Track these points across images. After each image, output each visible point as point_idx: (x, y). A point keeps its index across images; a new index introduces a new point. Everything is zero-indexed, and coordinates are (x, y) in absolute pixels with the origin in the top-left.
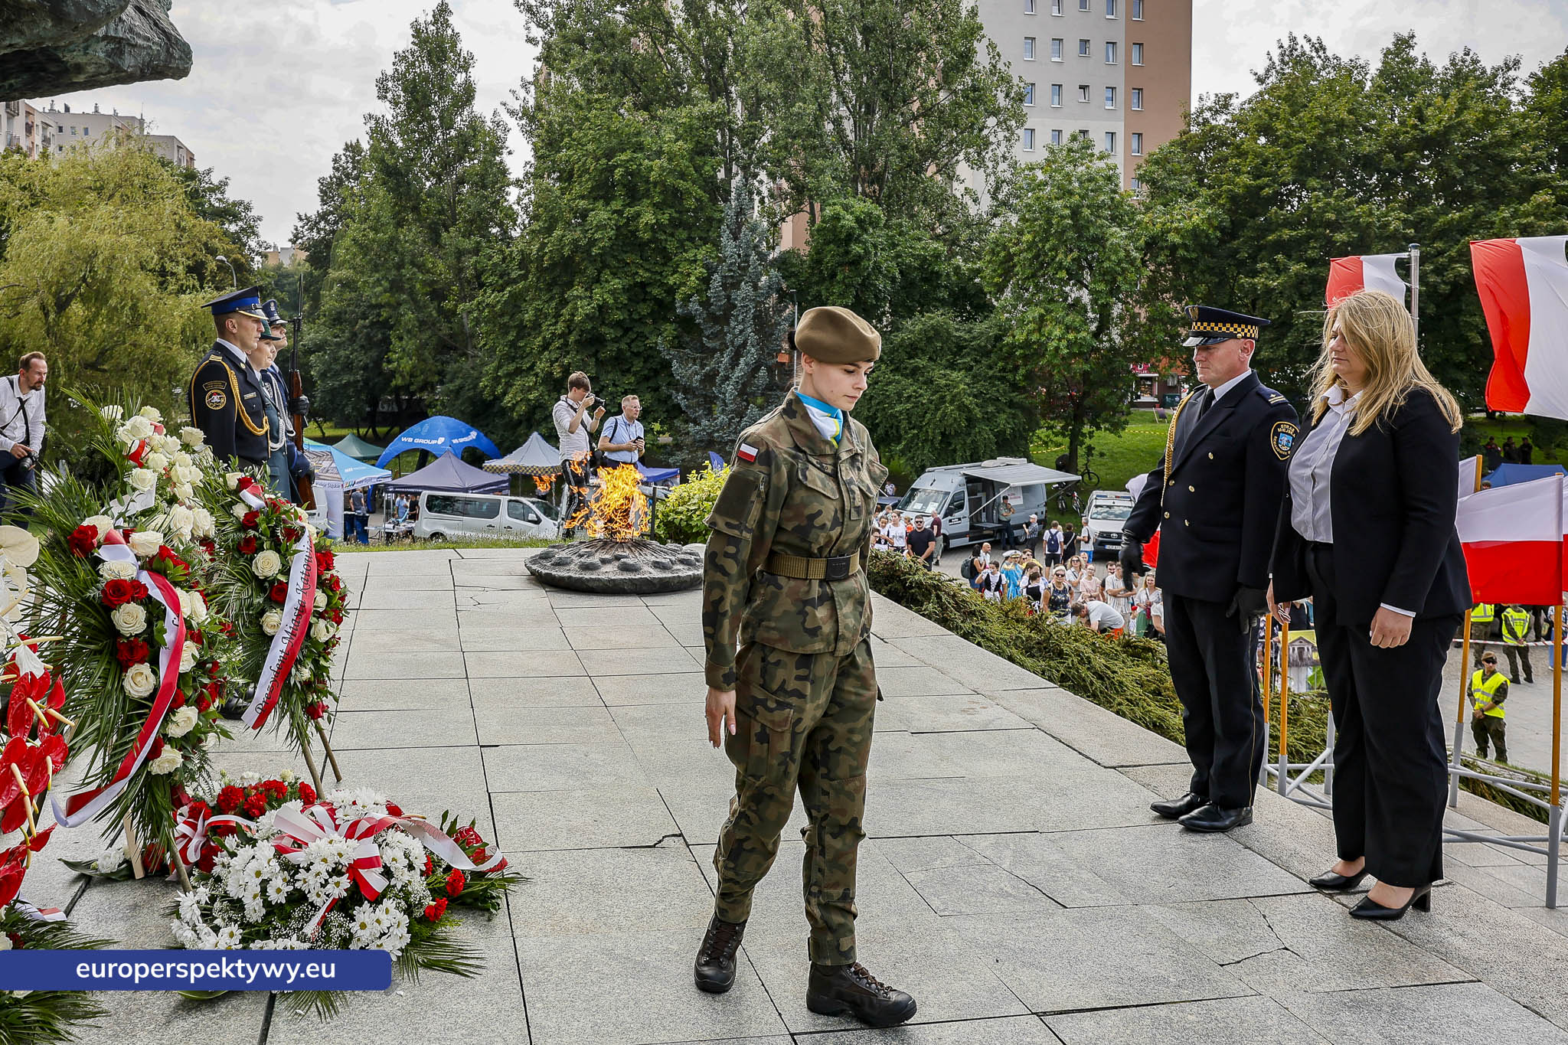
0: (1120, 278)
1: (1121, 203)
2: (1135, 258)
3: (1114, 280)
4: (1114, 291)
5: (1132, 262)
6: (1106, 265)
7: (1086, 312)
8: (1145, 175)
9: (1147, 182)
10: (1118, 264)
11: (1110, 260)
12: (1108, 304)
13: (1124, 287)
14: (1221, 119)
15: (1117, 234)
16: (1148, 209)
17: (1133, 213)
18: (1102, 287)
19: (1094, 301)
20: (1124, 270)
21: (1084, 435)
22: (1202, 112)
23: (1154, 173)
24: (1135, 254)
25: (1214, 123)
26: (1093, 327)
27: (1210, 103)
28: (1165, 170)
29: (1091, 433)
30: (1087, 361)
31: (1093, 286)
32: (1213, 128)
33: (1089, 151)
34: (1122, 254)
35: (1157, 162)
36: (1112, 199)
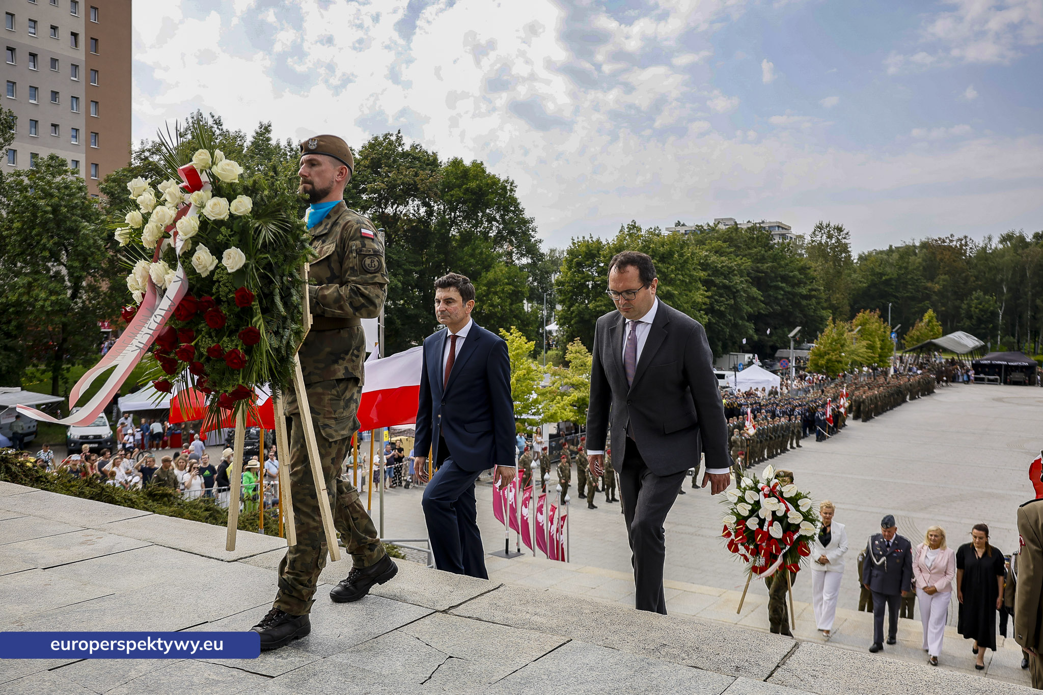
0: (90, 259)
1: (89, 207)
2: (101, 245)
3: (85, 260)
4: (86, 267)
5: (98, 248)
6: (80, 248)
7: (64, 281)
8: (106, 189)
9: (108, 194)
10: (89, 248)
11: (82, 246)
12: (81, 276)
13: (93, 265)
14: (156, 158)
15: (88, 227)
16: (108, 213)
17: (97, 214)
18: (76, 264)
19: (71, 274)
20: (93, 253)
21: (63, 370)
22: (143, 151)
23: (112, 188)
24: (100, 242)
25: (151, 159)
26: (69, 292)
27: (148, 146)
28: (120, 187)
29: (68, 370)
30: (65, 315)
31: (70, 263)
32: (150, 163)
33: (64, 168)
34: (91, 241)
35: (114, 181)
36: (83, 203)
